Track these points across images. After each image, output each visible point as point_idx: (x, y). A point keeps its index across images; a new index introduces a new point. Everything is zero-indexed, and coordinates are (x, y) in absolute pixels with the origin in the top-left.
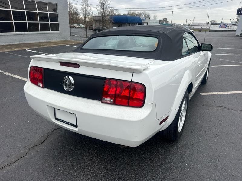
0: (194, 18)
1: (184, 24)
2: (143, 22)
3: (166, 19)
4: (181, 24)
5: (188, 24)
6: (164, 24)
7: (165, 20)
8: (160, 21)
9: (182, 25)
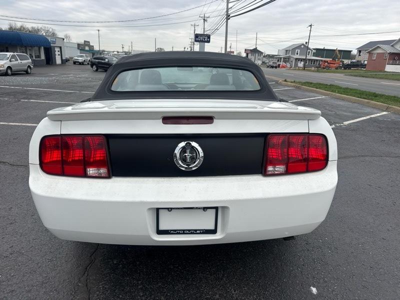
0: (132, 42)
1: (118, 52)
2: (52, 45)
3: (89, 42)
4: (113, 52)
5: (125, 52)
6: (87, 51)
7: (86, 43)
8: (79, 45)
9: (116, 53)
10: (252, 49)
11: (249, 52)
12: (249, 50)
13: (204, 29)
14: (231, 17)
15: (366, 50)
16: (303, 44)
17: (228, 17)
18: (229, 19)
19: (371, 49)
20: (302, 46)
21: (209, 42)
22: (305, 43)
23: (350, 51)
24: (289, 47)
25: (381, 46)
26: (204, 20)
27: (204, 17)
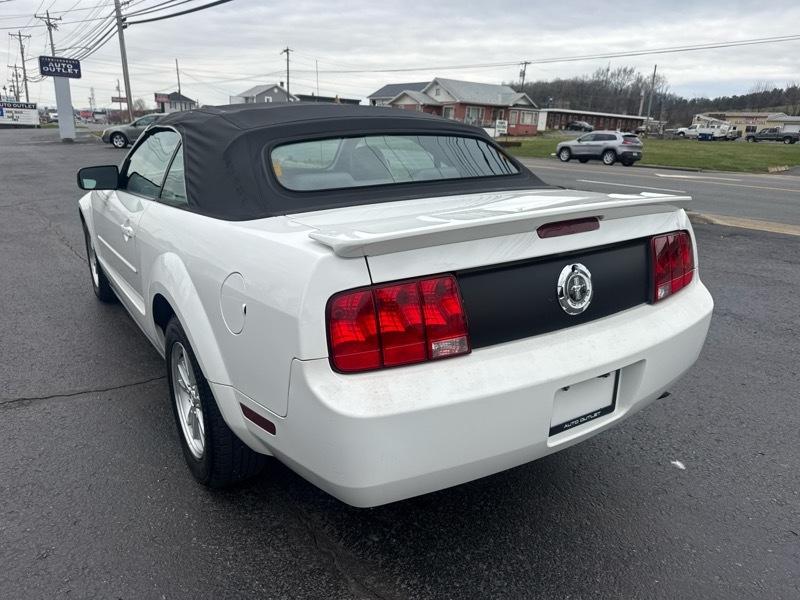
10: (168, 92)
11: (165, 100)
12: (164, 95)
13: (52, 45)
14: (130, 23)
15: (386, 100)
16: (276, 87)
17: (122, 23)
18: (125, 27)
19: (394, 98)
20: (276, 91)
21: (78, 76)
22: (279, 84)
23: (357, 102)
24: (250, 91)
25: (408, 92)
26: (50, 26)
27: (48, 18)
